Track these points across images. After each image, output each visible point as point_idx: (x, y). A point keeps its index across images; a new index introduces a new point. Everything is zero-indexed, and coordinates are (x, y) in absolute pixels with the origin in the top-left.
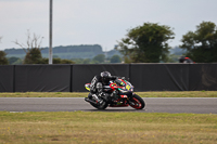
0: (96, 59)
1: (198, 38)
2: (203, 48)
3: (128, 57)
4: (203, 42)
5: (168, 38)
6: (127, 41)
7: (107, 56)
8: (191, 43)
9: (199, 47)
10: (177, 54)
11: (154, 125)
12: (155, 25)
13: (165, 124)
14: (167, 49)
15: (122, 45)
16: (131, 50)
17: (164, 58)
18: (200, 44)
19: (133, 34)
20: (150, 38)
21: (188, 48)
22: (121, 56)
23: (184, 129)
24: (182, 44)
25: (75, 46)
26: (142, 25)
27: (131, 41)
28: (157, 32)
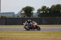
0: (13, 16)
1: (42, 10)
2: (43, 13)
3: (22, 16)
4: (43, 11)
5: (33, 10)
6: (22, 11)
7: (16, 15)
8: (40, 12)
9: (42, 13)
10: (36, 15)
11: (29, 34)
12: (30, 7)
13: (32, 34)
14: (33, 13)
15: (20, 12)
16: (23, 14)
17: (32, 16)
18: (42, 12)
19: (23, 9)
20: (28, 10)
21: (39, 13)
22: (20, 15)
23: (38, 36)
24: (37, 12)
25: (7, 13)
26: (26, 7)
27: (23, 11)
28: (30, 9)
